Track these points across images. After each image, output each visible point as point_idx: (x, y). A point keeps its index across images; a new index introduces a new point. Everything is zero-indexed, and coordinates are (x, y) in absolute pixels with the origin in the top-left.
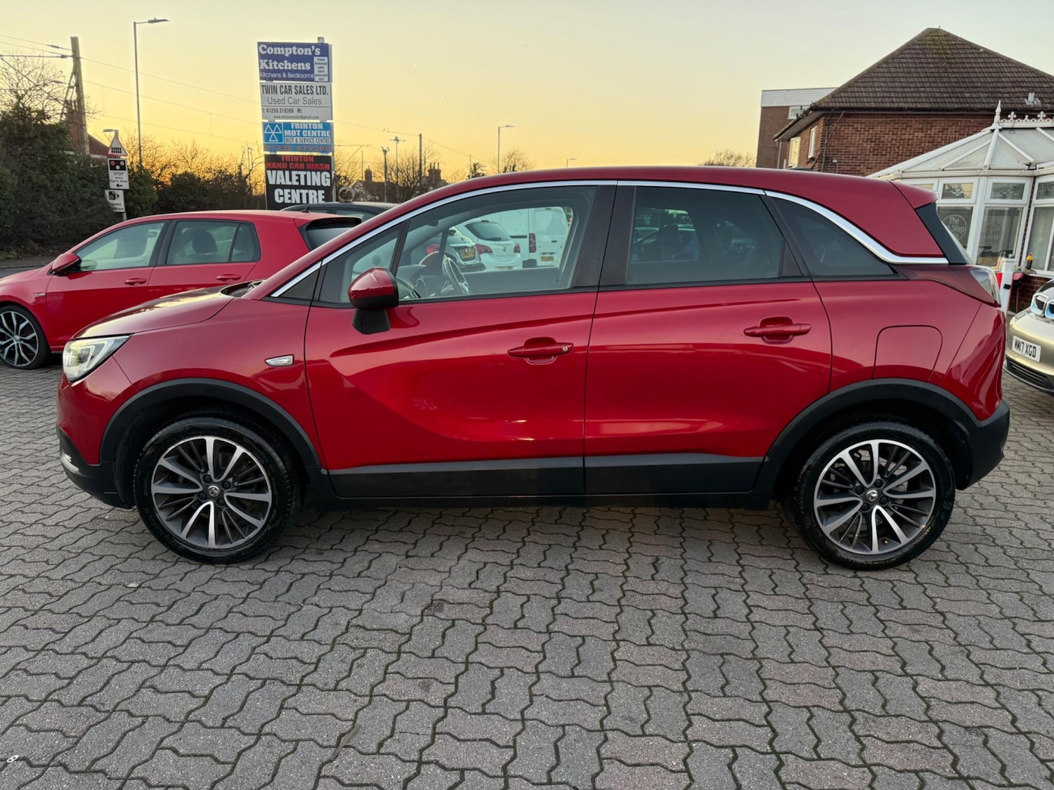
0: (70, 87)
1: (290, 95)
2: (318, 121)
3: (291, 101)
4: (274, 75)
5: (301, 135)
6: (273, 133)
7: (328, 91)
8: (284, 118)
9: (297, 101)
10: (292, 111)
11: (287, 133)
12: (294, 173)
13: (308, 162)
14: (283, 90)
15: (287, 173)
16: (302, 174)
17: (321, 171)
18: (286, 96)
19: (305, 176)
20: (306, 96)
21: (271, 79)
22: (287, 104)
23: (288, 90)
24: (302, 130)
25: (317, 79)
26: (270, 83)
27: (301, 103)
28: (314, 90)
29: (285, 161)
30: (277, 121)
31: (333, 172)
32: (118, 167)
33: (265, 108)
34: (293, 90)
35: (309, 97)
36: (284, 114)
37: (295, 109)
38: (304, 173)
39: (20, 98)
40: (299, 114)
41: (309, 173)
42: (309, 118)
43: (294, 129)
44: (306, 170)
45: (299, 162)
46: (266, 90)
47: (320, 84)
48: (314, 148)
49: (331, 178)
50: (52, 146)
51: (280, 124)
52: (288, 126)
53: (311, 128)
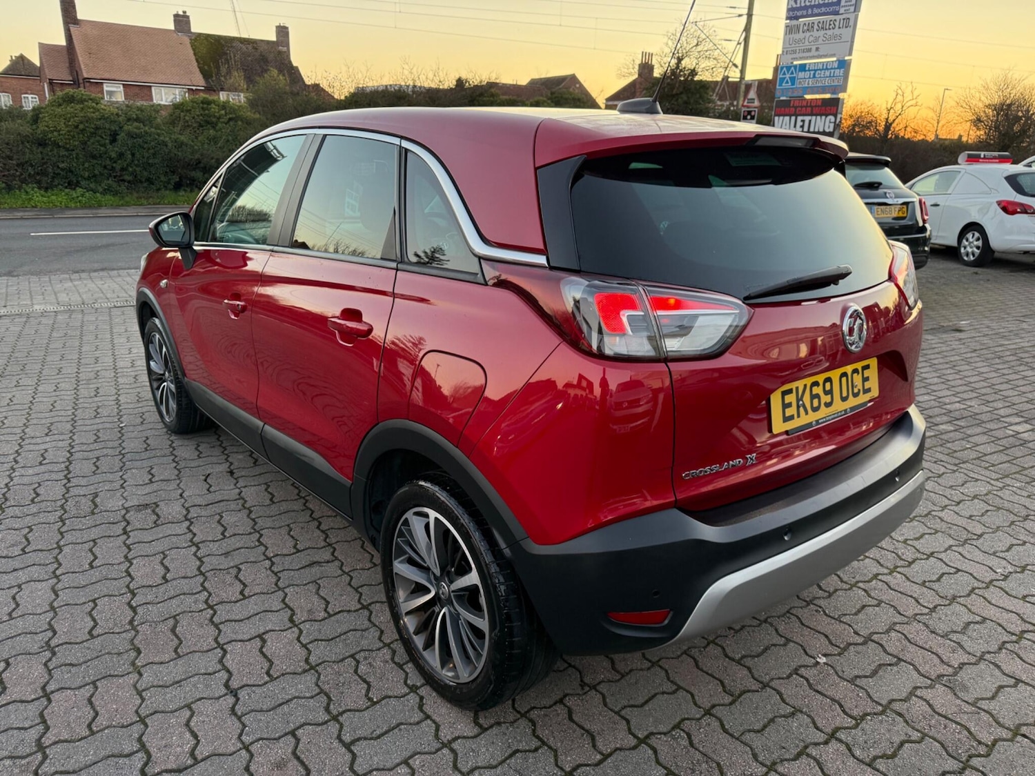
0: (739, 43)
1: (812, 33)
2: (835, 59)
3: (811, 39)
4: (799, 13)
5: (814, 76)
6: (788, 76)
7: (851, 23)
8: (801, 58)
9: (817, 39)
10: (809, 50)
11: (801, 75)
12: (800, 118)
13: (816, 106)
14: (805, 28)
15: (793, 118)
16: (807, 119)
17: (827, 116)
18: (808, 34)
19: (810, 121)
20: (828, 32)
21: (797, 18)
22: (807, 43)
23: (810, 27)
24: (815, 70)
25: (842, 11)
26: (794, 22)
27: (820, 41)
28: (837, 24)
29: (793, 106)
30: (795, 63)
31: (839, 116)
32: (749, 117)
33: (785, 50)
34: (816, 27)
35: (829, 32)
36: (802, 55)
37: (814, 48)
38: (809, 118)
39: (680, 60)
40: (817, 54)
41: (814, 118)
42: (825, 56)
43: (809, 70)
44: (812, 115)
45: (807, 107)
46: (789, 30)
47: (844, 16)
48: (823, 90)
49: (835, 122)
50: (692, 101)
51: (795, 67)
52: (803, 68)
53: (825, 67)
